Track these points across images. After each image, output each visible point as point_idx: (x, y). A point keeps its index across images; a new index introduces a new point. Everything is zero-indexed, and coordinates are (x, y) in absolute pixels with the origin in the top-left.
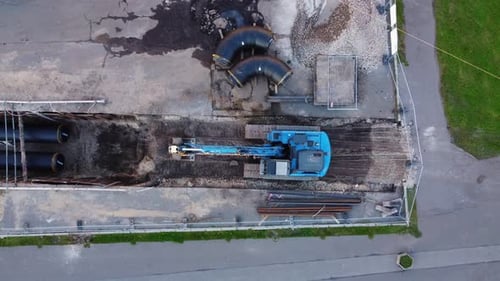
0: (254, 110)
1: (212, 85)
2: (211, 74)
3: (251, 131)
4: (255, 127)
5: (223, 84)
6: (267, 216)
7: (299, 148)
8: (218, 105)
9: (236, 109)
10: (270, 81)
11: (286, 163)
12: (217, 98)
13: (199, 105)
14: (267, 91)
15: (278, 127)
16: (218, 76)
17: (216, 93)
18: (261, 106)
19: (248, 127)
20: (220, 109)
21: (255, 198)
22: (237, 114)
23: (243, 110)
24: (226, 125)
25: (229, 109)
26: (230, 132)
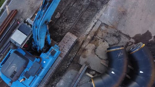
0: (85, 50)
1: (120, 32)
2: (128, 37)
3: (71, 39)
4: (71, 43)
5: (116, 40)
6: (8, 14)
7: (31, 63)
8: (103, 28)
9: (93, 38)
10: (98, 75)
11: (20, 44)
12: (109, 30)
13: (111, 15)
14: (92, 68)
15: (60, 59)
16: (124, 40)
17: (113, 31)
18: (85, 57)
19: (74, 38)
20: (100, 27)
21: (25, 14)
22: (89, 37)
23: (90, 42)
24: (86, 26)
25: (96, 34)
26: (80, 26)
